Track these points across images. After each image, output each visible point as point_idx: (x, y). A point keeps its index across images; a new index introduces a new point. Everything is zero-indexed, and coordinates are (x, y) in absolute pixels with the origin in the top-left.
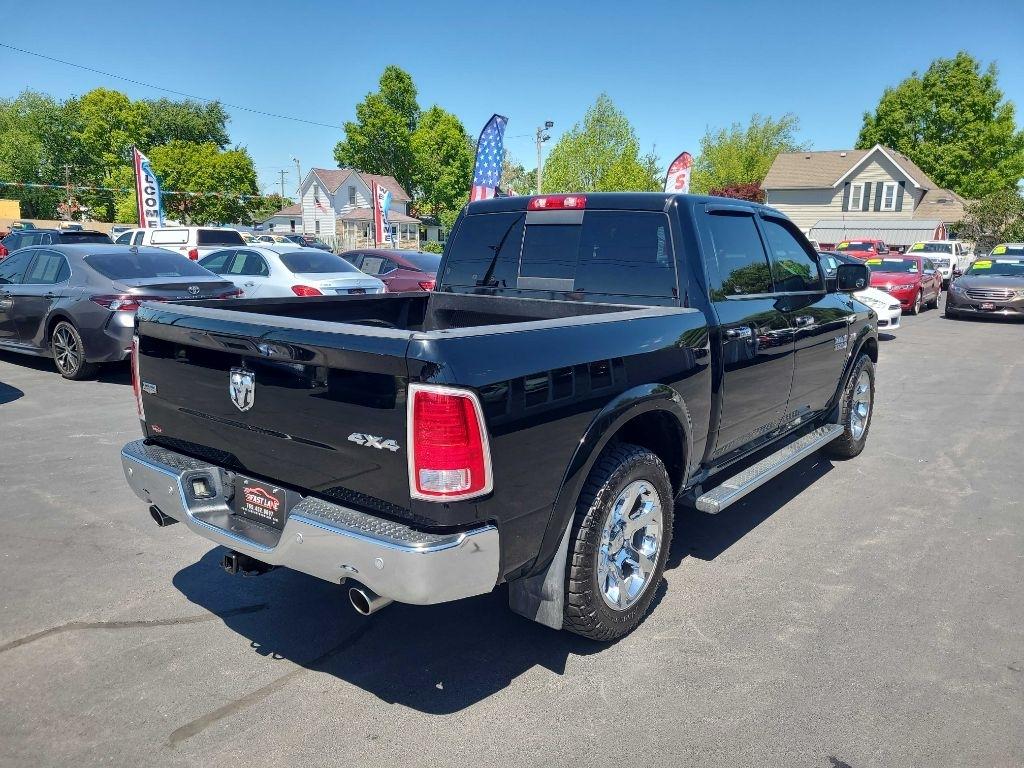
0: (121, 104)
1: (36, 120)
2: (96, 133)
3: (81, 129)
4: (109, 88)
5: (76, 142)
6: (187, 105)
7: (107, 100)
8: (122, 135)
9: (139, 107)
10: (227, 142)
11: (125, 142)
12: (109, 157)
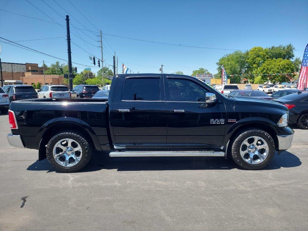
0: (260, 50)
1: (237, 58)
2: (252, 59)
3: (248, 59)
4: (257, 46)
5: (247, 62)
6: (280, 47)
7: (257, 50)
8: (259, 59)
9: (265, 50)
10: (293, 56)
11: (260, 61)
12: (255, 65)
